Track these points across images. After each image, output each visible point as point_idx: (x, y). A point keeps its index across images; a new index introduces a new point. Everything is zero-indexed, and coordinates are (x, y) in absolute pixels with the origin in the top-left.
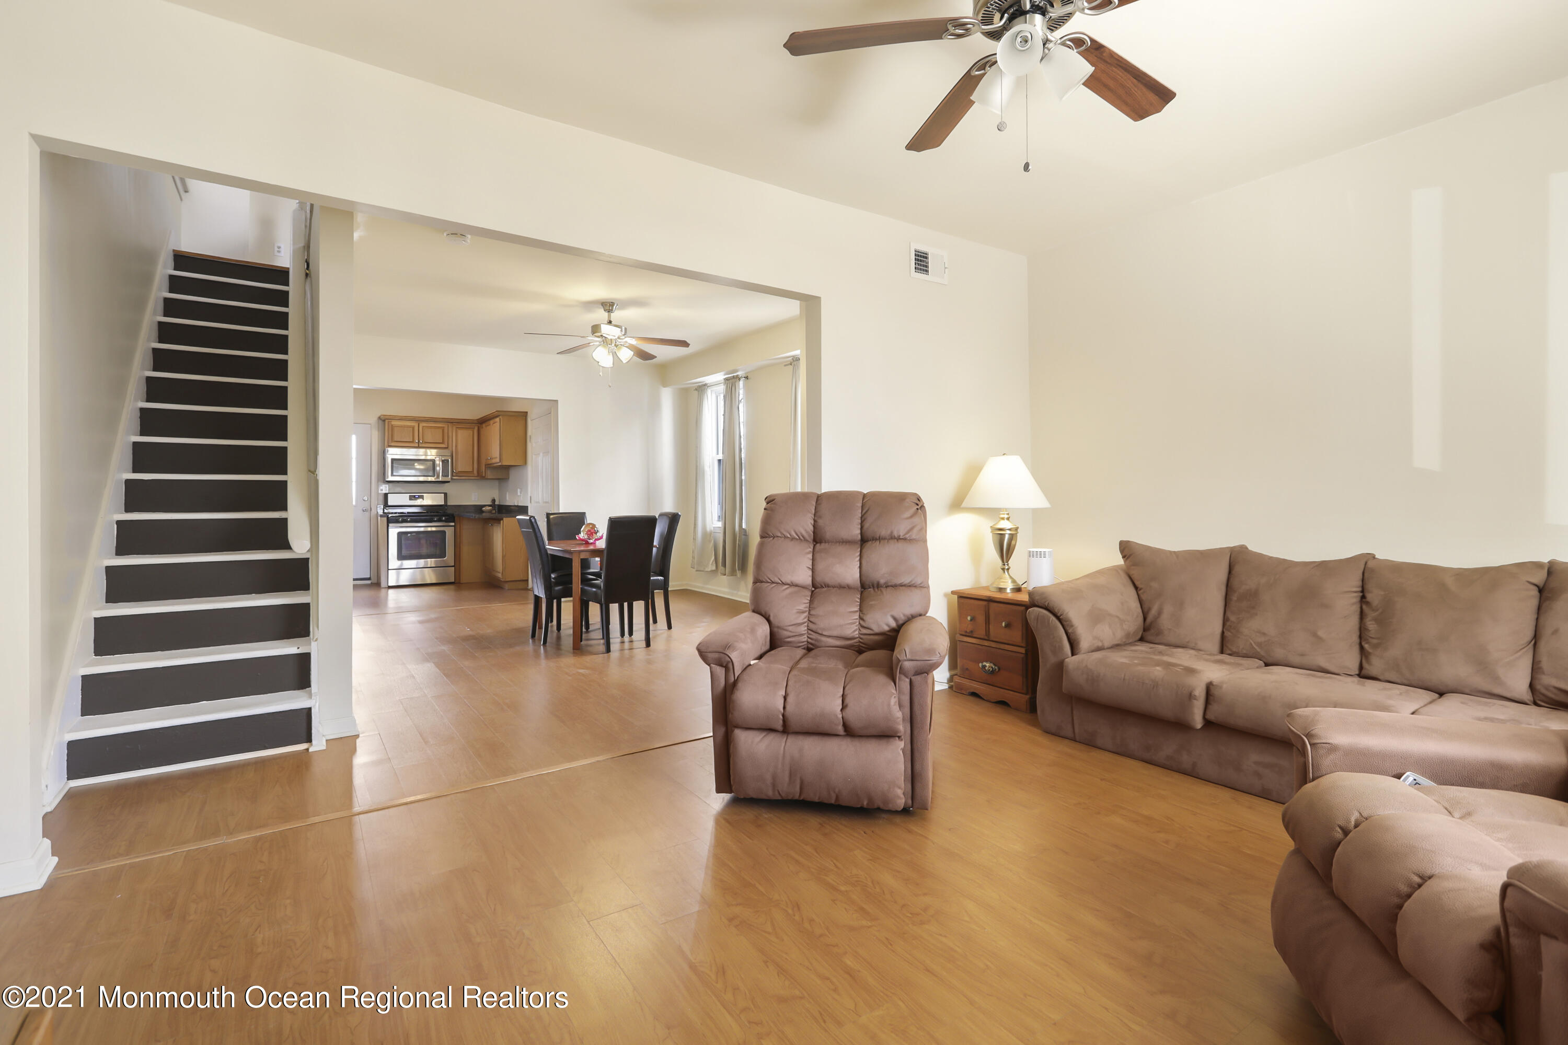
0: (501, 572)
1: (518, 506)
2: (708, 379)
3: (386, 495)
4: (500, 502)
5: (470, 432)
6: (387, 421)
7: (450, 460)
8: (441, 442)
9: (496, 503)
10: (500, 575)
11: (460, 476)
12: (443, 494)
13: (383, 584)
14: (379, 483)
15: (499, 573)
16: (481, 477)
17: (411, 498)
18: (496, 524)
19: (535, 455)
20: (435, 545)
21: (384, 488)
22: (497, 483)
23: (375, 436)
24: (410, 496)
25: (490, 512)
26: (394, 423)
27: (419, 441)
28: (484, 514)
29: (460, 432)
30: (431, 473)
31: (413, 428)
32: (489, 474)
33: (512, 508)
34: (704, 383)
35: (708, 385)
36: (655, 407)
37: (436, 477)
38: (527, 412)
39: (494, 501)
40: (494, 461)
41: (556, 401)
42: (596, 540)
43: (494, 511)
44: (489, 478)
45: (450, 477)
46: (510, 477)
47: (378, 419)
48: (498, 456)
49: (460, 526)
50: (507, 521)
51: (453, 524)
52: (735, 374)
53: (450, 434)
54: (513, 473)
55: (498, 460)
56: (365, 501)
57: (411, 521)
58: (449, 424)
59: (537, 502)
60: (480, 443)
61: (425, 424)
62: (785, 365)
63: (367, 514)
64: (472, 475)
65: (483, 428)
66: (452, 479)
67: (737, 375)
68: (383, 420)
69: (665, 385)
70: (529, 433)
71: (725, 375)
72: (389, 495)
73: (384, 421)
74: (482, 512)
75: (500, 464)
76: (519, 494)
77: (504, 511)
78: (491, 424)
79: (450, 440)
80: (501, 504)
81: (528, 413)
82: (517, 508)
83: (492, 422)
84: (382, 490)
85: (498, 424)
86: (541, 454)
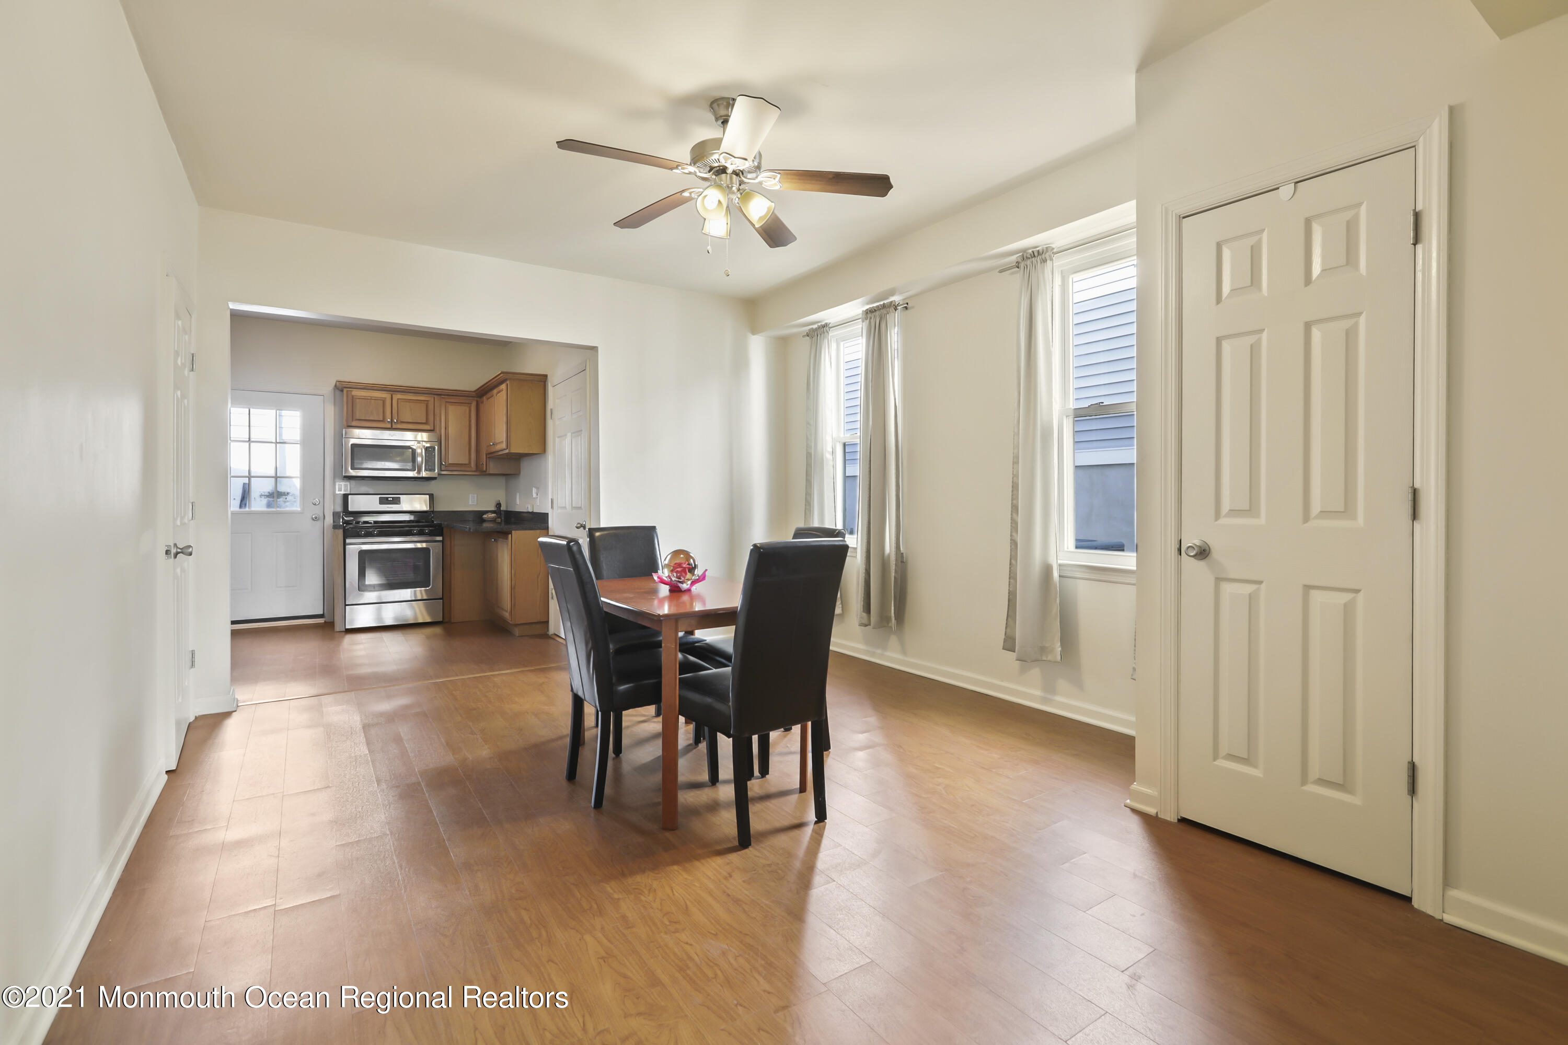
0: (509, 610)
1: (532, 513)
2: (830, 315)
3: (345, 497)
4: (507, 507)
5: (465, 409)
6: (345, 390)
7: (436, 447)
8: (425, 422)
9: (502, 509)
10: (507, 615)
11: (451, 471)
12: (428, 496)
13: (339, 627)
14: (337, 480)
15: (507, 611)
16: (481, 472)
17: (383, 501)
18: (500, 539)
19: (558, 437)
20: (416, 568)
21: (342, 488)
22: (502, 480)
23: (329, 414)
24: (380, 498)
25: (493, 521)
26: (356, 393)
27: (392, 420)
28: (485, 525)
29: (451, 408)
30: (409, 466)
31: (384, 401)
32: (493, 468)
33: (525, 515)
34: (823, 323)
35: (830, 326)
36: (740, 364)
37: (416, 471)
38: (546, 376)
39: (499, 505)
40: (498, 447)
41: (594, 349)
42: (693, 583)
43: (499, 520)
44: (491, 472)
45: (436, 471)
46: (522, 473)
47: (334, 389)
48: (504, 439)
49: (451, 543)
50: (518, 535)
51: (440, 538)
52: (885, 302)
53: (437, 411)
54: (525, 465)
55: (504, 446)
56: (315, 504)
57: (381, 534)
58: (436, 396)
59: (562, 508)
60: (479, 424)
61: (399, 396)
62: (1001, 272)
63: (319, 524)
64: (468, 469)
65: (482, 402)
66: (439, 474)
67: (892, 302)
68: (342, 388)
69: (754, 331)
70: (550, 405)
71: (868, 304)
72: (350, 496)
73: (342, 391)
74: (483, 521)
75: (507, 451)
76: (534, 495)
77: (513, 520)
78: (495, 395)
79: (438, 419)
80: (509, 510)
81: (548, 377)
82: (531, 515)
83: (495, 391)
84: (340, 490)
85: (504, 393)
86: (569, 435)
